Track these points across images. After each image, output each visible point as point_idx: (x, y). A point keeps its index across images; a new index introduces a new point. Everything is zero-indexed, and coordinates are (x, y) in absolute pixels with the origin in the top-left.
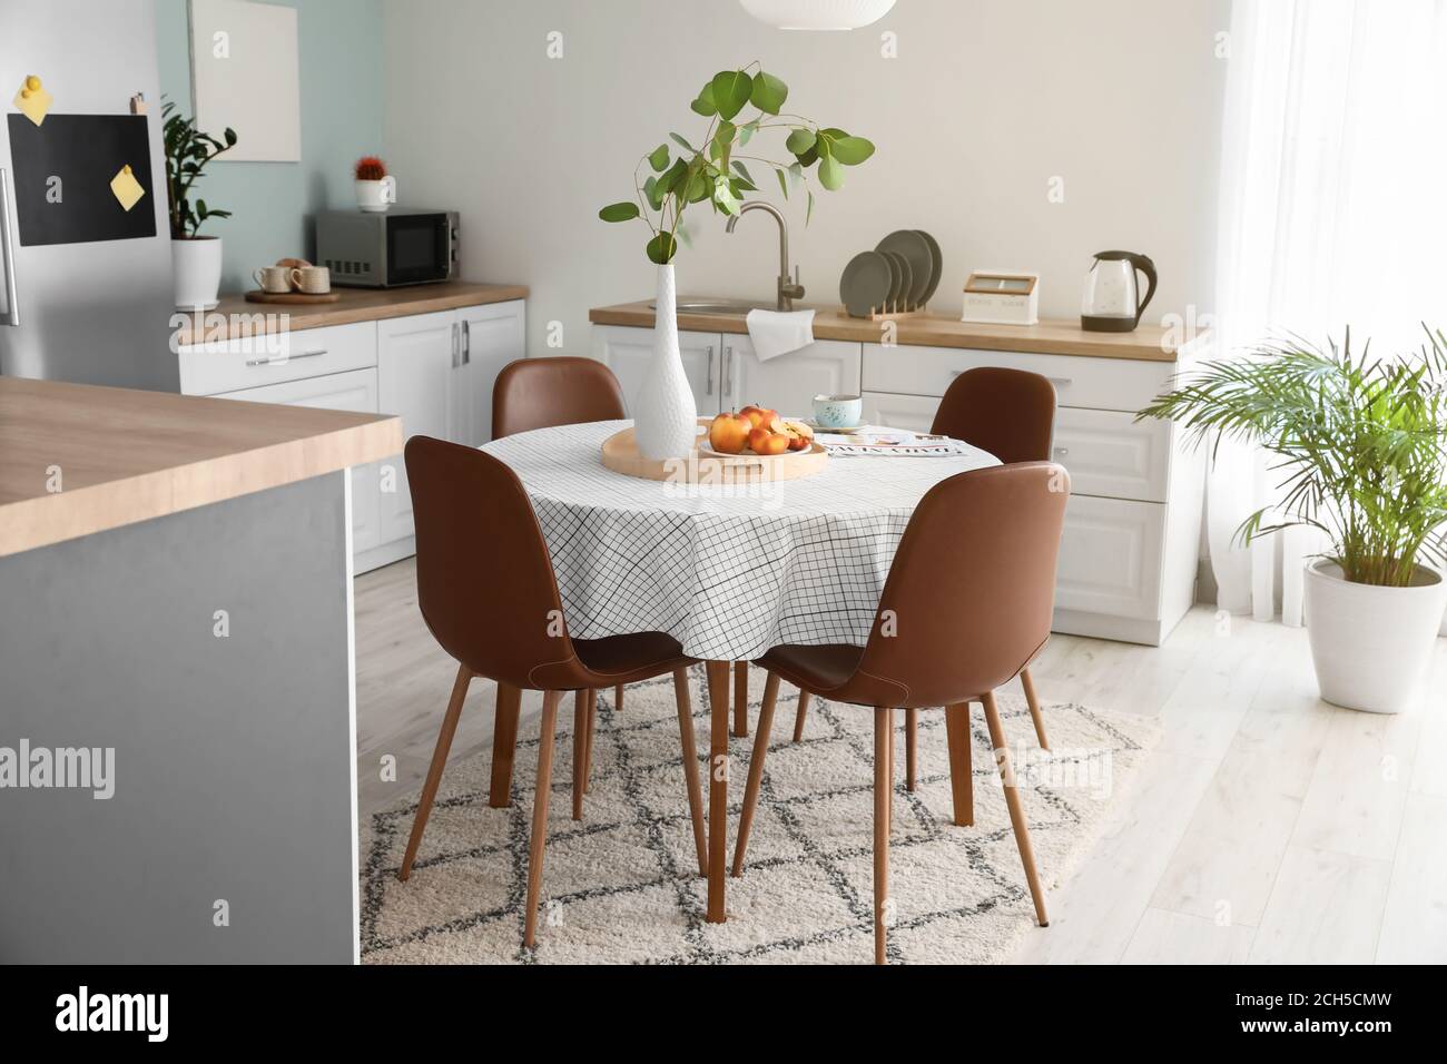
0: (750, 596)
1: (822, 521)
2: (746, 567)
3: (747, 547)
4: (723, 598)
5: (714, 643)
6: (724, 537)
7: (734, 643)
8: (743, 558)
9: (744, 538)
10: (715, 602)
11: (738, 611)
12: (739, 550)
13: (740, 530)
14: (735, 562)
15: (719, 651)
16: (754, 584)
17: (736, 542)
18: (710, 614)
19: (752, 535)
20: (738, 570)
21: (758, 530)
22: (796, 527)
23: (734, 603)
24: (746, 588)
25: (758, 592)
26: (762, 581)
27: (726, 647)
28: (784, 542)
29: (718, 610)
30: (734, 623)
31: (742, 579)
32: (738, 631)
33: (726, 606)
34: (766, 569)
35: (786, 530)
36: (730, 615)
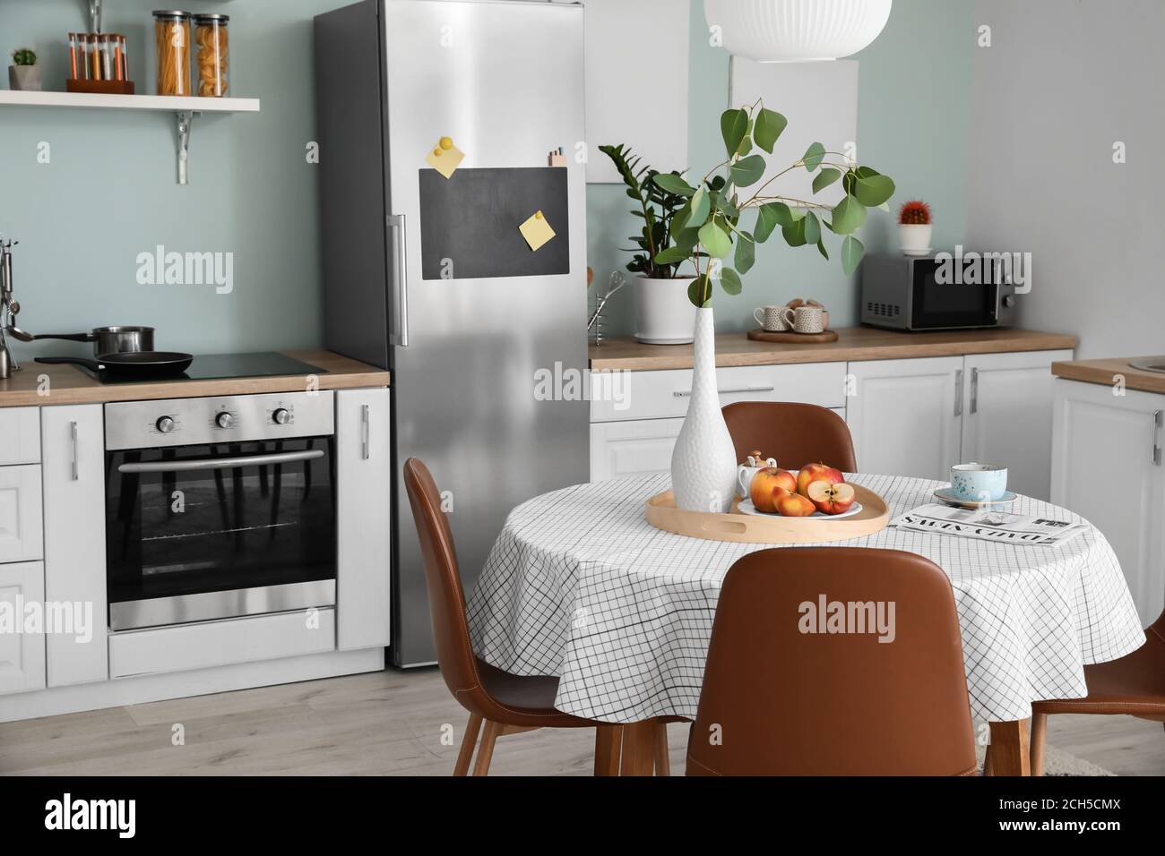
0: (619, 654)
1: (696, 586)
2: (619, 623)
3: (622, 602)
4: (590, 651)
5: (574, 696)
6: (600, 588)
7: (595, 701)
8: (617, 614)
9: (619, 593)
10: (581, 654)
11: (604, 668)
12: (614, 604)
13: (617, 583)
14: (608, 616)
15: (576, 706)
16: (625, 643)
17: (611, 595)
18: (575, 665)
19: (628, 590)
20: (611, 625)
21: (634, 585)
22: (671, 589)
23: (602, 659)
24: (616, 645)
25: (628, 652)
26: (633, 640)
27: (586, 704)
28: (658, 602)
29: (584, 663)
30: (599, 680)
31: (614, 635)
32: (601, 689)
33: (593, 661)
34: (638, 628)
35: (661, 591)
36: (596, 670)
